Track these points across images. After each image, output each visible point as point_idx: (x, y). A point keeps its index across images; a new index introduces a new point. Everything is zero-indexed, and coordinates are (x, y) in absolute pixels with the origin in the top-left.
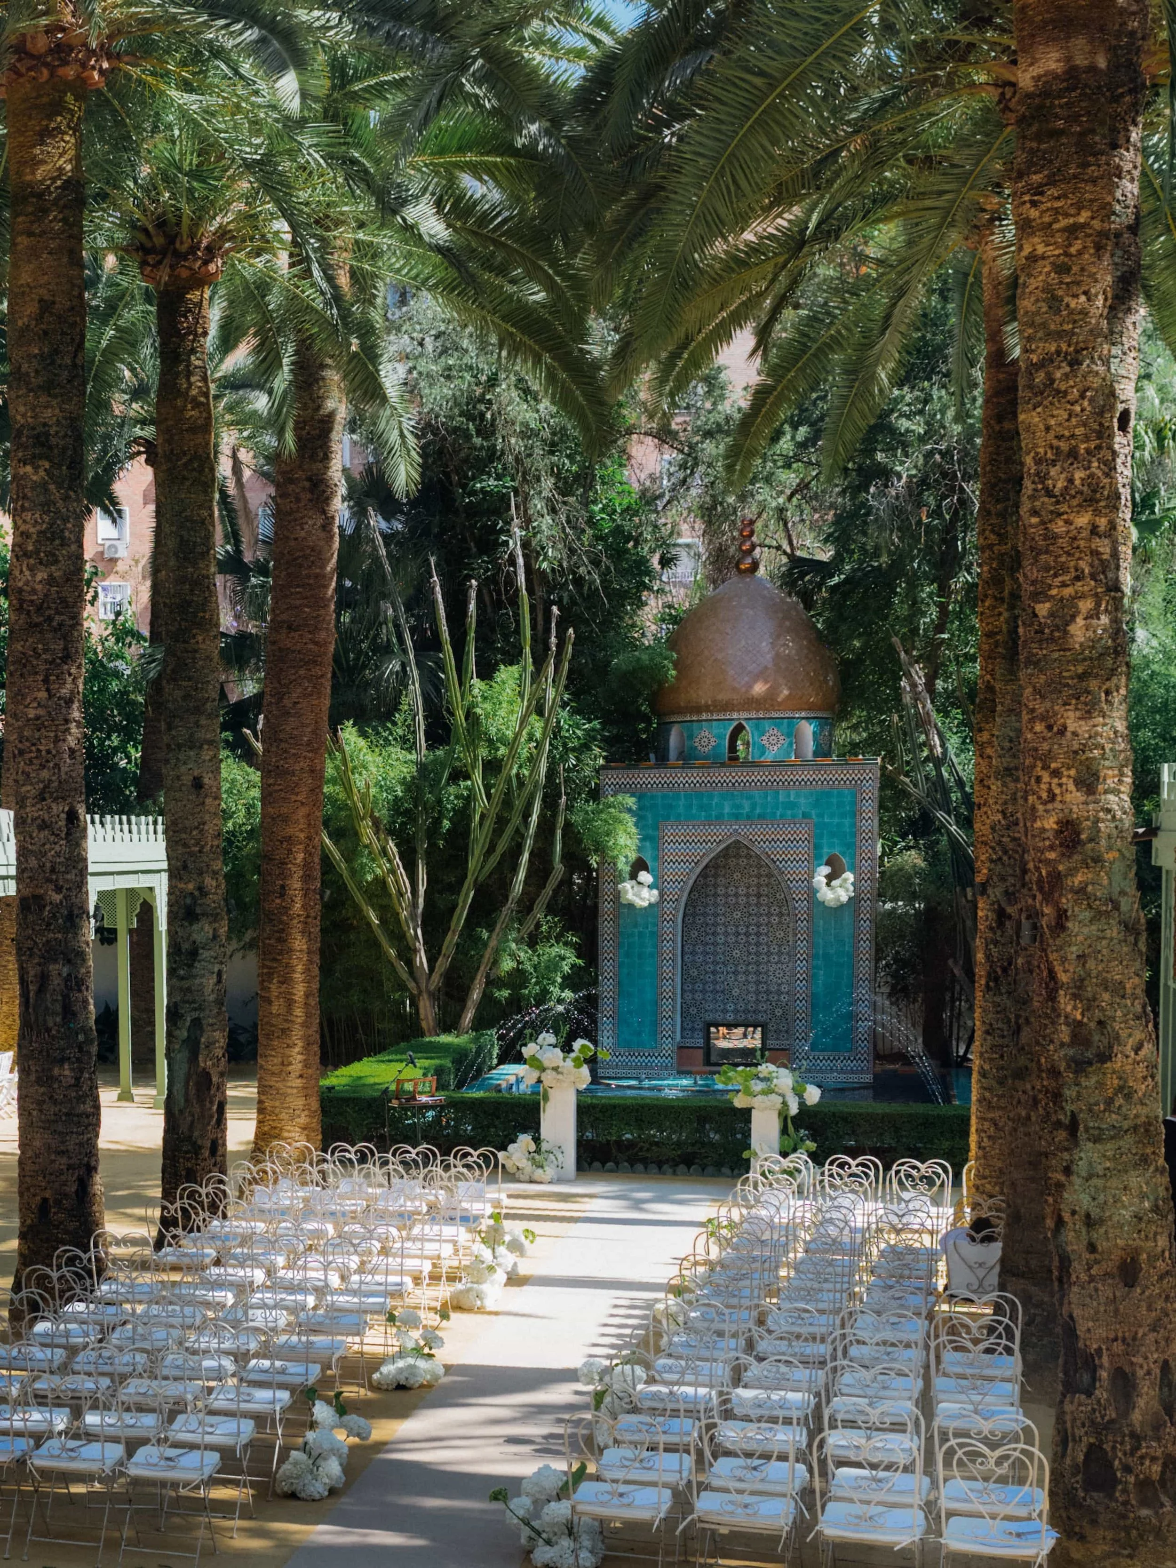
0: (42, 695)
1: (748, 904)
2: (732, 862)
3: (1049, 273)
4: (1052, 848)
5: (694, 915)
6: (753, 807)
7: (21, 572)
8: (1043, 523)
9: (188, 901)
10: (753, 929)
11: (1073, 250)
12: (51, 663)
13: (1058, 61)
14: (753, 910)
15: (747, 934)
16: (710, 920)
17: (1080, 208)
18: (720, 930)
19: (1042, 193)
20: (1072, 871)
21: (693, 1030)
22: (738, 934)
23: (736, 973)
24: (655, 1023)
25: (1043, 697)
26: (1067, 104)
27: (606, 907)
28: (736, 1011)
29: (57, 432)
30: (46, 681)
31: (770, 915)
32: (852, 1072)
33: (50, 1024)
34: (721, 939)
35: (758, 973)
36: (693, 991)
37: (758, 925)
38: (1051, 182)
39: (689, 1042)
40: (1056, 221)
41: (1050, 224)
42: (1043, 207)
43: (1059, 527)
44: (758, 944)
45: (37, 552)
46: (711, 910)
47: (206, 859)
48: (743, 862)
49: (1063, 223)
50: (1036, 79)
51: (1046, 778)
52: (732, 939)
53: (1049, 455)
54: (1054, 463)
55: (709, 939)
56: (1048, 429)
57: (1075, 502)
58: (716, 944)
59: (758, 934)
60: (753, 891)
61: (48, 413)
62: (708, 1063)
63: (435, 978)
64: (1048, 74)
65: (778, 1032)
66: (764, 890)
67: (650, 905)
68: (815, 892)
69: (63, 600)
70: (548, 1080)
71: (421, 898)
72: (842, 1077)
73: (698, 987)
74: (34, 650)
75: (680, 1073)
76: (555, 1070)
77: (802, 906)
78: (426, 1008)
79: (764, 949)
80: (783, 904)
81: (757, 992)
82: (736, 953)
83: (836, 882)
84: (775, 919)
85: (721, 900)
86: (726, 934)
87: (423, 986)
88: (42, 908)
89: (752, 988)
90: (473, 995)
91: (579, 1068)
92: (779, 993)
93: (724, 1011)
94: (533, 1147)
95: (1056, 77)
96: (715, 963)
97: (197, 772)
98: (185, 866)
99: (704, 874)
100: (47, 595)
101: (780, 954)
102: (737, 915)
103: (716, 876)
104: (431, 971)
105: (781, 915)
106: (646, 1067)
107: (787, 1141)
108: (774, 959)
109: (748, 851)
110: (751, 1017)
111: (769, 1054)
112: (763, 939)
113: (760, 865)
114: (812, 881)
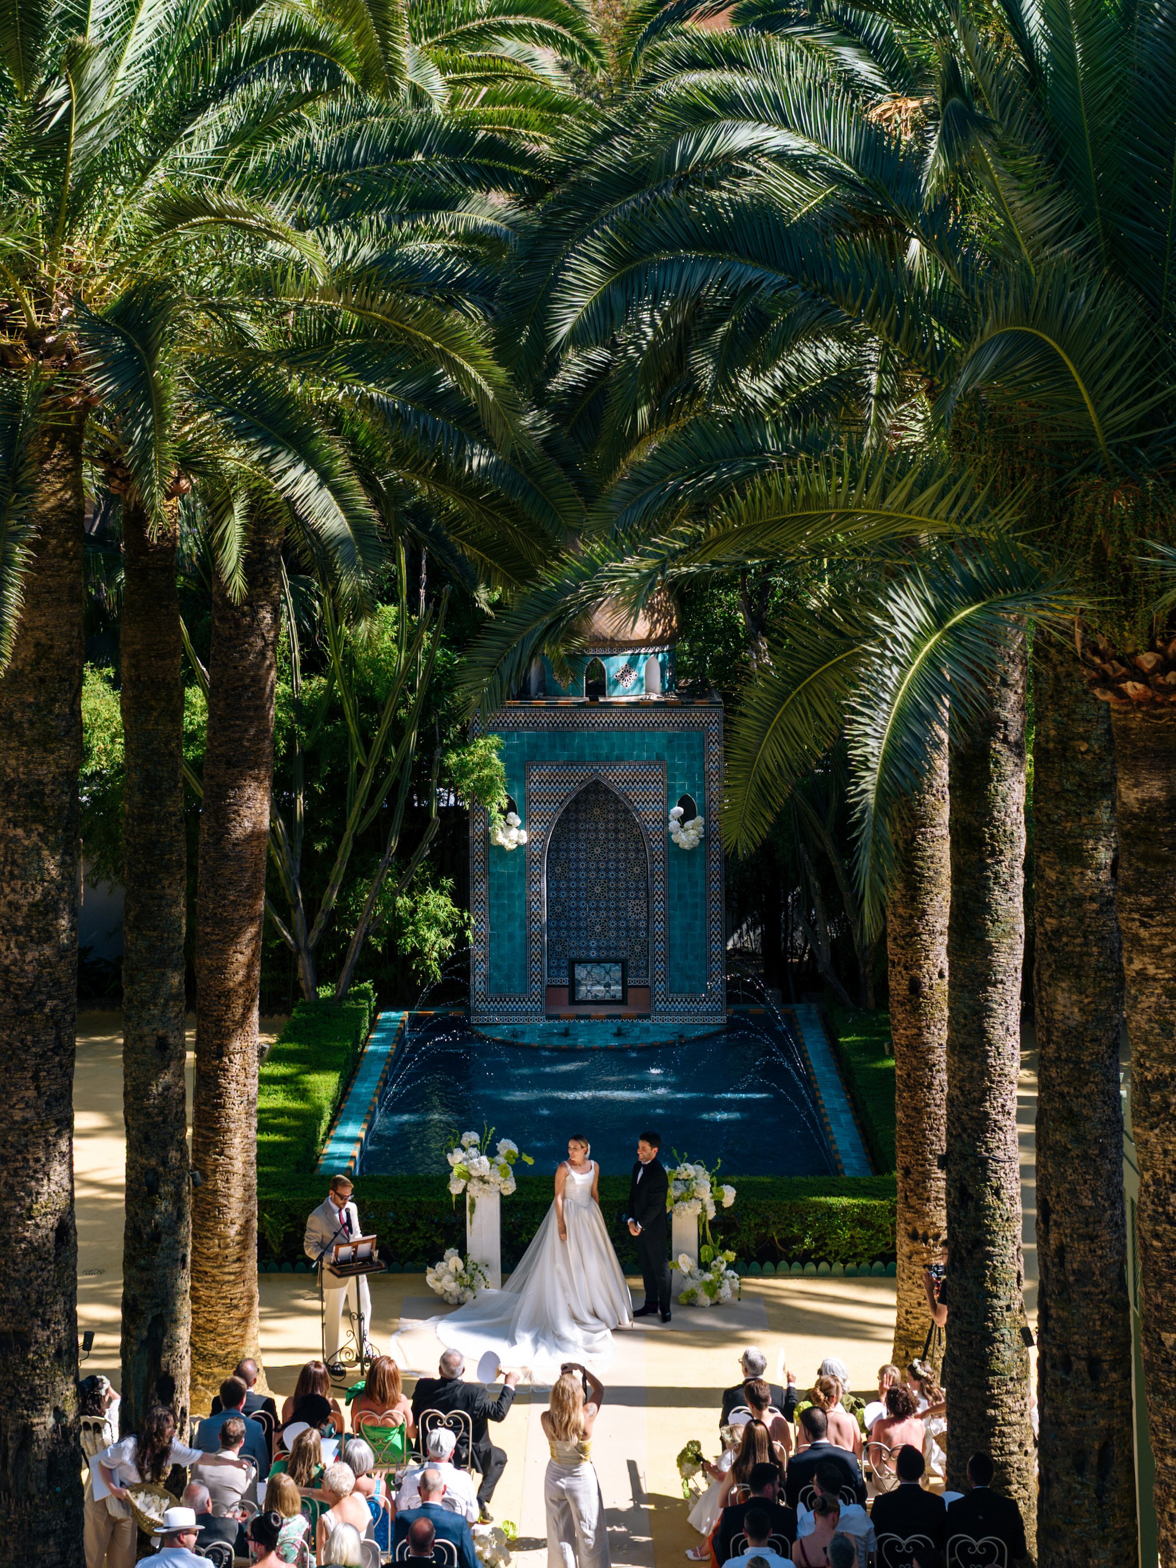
0: (31, 1093)
1: (608, 840)
2: (592, 797)
3: (1159, 996)
5: (558, 850)
6: (612, 747)
8: (1165, 1250)
9: (150, 1177)
10: (612, 865)
12: (41, 1056)
13: (1161, 789)
14: (612, 845)
15: (607, 870)
16: (573, 855)
18: (582, 865)
19: (1151, 917)
21: (559, 967)
22: (598, 870)
23: (598, 909)
24: (525, 967)
26: (1170, 832)
27: (477, 849)
28: (598, 949)
29: (53, 791)
30: (35, 1078)
31: (627, 851)
32: (707, 1013)
33: (33, 1490)
34: (582, 875)
35: (617, 909)
36: (559, 929)
37: (617, 861)
38: (1160, 907)
39: (557, 981)
40: (1166, 946)
41: (1160, 948)
42: (1154, 930)
44: (617, 880)
45: (28, 928)
46: (573, 845)
47: (170, 1130)
48: (602, 797)
50: (1142, 802)
52: (593, 875)
53: (1168, 1179)
55: (572, 875)
56: (1166, 1152)
58: (578, 880)
59: (617, 870)
60: (612, 826)
61: (43, 770)
62: (574, 1001)
63: (314, 935)
64: (1151, 800)
65: (638, 968)
66: (621, 826)
67: (520, 847)
68: (670, 834)
69: (57, 983)
70: (474, 1190)
71: (298, 850)
72: (699, 1019)
73: (563, 924)
74: (22, 1041)
75: (549, 1018)
76: (482, 1179)
77: (658, 846)
78: (304, 968)
79: (622, 885)
80: (639, 839)
81: (618, 929)
82: (598, 889)
83: (689, 824)
84: (632, 855)
85: (582, 836)
86: (588, 870)
87: (302, 943)
88: (26, 1346)
89: (613, 924)
90: (353, 956)
91: (505, 1176)
92: (638, 929)
93: (588, 948)
94: (460, 1265)
95: (1160, 805)
96: (578, 899)
97: (161, 1032)
98: (147, 1139)
99: (567, 811)
100: (38, 978)
101: (637, 889)
102: (598, 850)
103: (577, 811)
104: (310, 925)
105: (637, 851)
106: (517, 1013)
107: (707, 1251)
108: (632, 894)
109: (607, 791)
110: (612, 954)
111: (631, 992)
112: (622, 875)
113: (617, 801)
114: (666, 821)
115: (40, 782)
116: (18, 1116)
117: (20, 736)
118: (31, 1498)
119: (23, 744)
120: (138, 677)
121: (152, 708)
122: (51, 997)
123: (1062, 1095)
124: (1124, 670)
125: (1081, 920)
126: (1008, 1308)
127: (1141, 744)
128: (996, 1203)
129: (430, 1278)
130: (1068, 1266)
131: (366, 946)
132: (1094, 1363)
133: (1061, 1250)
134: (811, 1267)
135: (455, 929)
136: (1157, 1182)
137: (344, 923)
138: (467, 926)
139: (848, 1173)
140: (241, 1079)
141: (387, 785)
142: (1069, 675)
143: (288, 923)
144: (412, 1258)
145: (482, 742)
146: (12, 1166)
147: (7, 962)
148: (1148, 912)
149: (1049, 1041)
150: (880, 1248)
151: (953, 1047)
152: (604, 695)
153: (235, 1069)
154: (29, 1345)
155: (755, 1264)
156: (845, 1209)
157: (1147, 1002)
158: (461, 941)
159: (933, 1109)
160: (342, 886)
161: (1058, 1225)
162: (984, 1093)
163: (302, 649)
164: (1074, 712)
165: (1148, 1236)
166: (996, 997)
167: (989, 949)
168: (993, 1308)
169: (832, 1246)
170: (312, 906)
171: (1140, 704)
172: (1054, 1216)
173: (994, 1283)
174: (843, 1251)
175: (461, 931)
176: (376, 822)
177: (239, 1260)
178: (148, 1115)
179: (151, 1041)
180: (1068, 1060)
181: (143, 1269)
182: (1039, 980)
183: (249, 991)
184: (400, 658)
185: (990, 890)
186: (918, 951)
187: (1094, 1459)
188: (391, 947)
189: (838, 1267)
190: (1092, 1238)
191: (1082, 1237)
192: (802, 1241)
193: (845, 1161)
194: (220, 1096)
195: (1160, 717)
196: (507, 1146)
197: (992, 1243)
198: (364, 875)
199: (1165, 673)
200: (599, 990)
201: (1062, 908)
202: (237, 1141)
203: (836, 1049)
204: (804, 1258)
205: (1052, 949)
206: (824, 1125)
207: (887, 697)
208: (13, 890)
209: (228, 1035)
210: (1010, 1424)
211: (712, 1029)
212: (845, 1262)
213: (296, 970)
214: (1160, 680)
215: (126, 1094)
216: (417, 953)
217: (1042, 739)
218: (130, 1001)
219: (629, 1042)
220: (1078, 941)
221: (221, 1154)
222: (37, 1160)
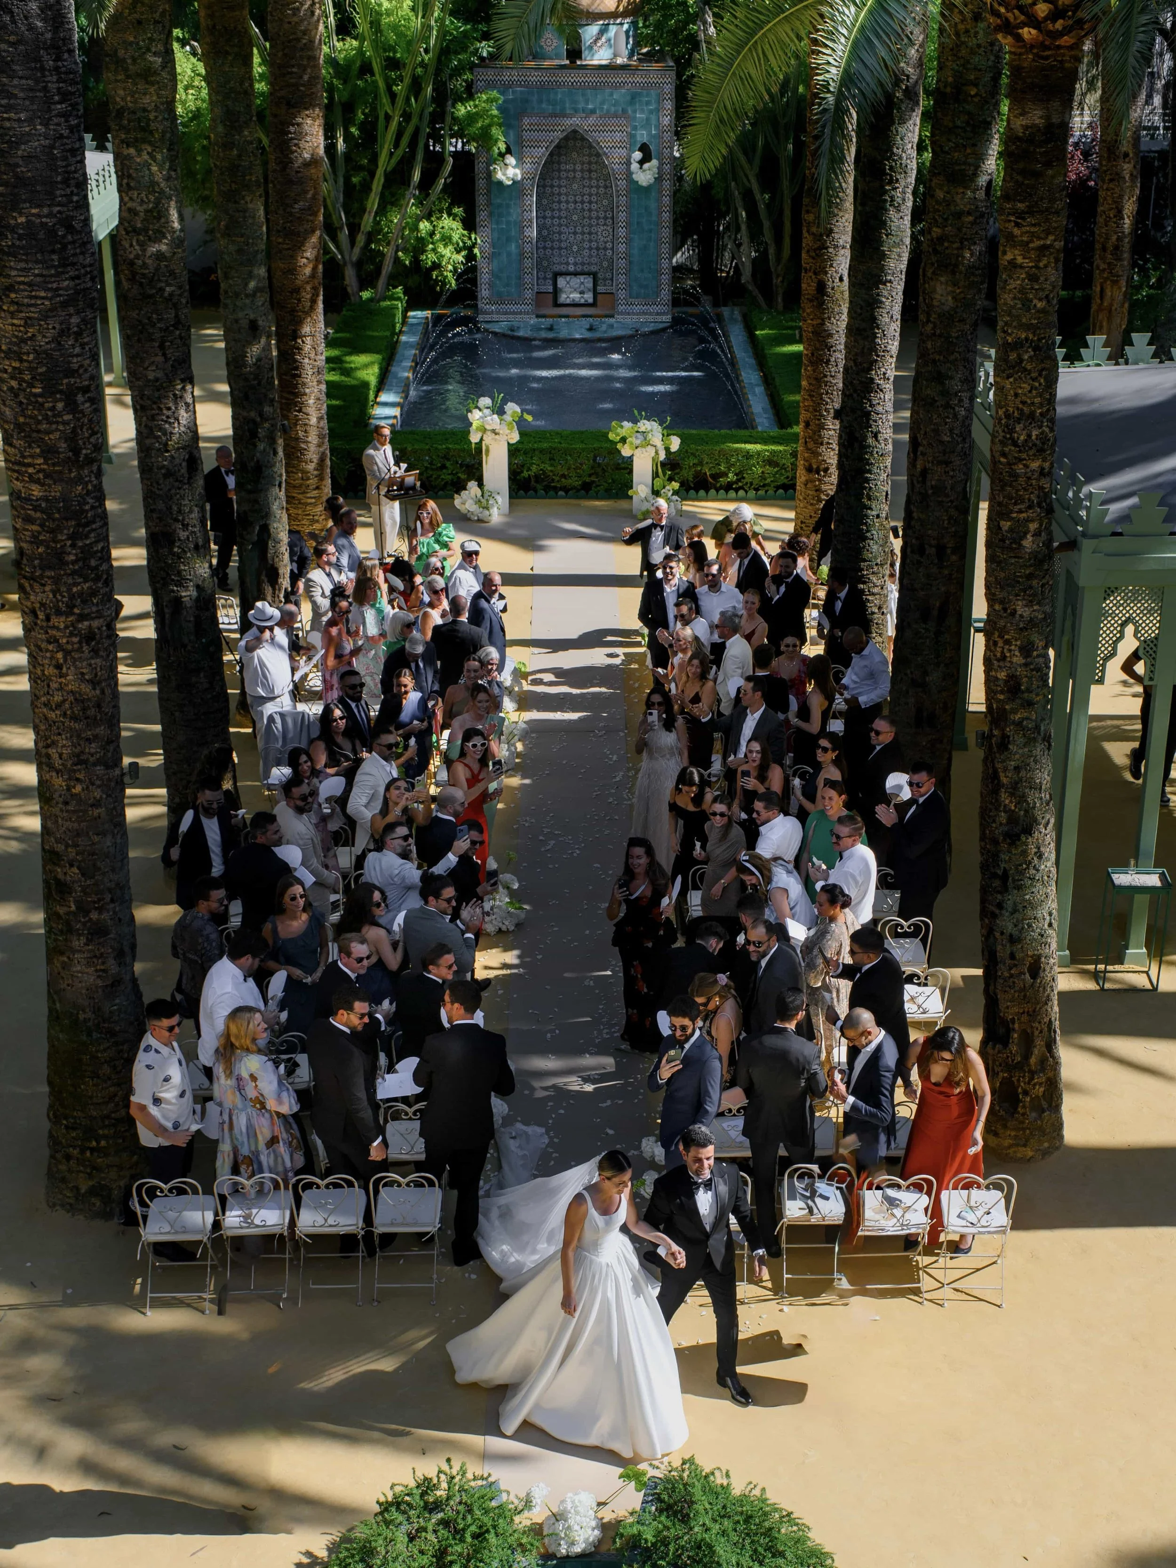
0: (160, 359)
1: (583, 178)
2: (571, 143)
3: (1023, 280)
4: (1002, 692)
5: (544, 186)
6: (587, 101)
7: (131, 245)
8: (1009, 464)
9: (251, 426)
10: (586, 198)
11: (1041, 265)
12: (165, 330)
13: (1041, 117)
14: (586, 182)
15: (582, 202)
16: (556, 190)
17: (1048, 233)
18: (563, 198)
19: (1024, 219)
20: (1014, 711)
21: (545, 278)
22: (575, 202)
23: (575, 233)
24: (519, 278)
25: (1002, 588)
27: (481, 184)
28: (575, 264)
29: (156, 117)
31: (598, 187)
32: (658, 314)
33: (186, 641)
34: (563, 206)
35: (590, 233)
36: (545, 248)
37: (590, 195)
38: (1030, 212)
39: (543, 289)
40: (1032, 241)
41: (1028, 243)
42: (1024, 229)
43: (1020, 469)
44: (590, 210)
46: (556, 182)
47: (263, 391)
48: (579, 144)
49: (1038, 243)
50: (1026, 128)
51: (1000, 644)
52: (571, 206)
54: (1018, 421)
55: (555, 206)
56: (1016, 395)
57: (1031, 453)
58: (560, 210)
59: (590, 202)
60: (586, 167)
61: (146, 100)
62: (556, 305)
63: (357, 251)
64: (1034, 126)
65: (605, 279)
66: (594, 167)
67: (515, 182)
68: (631, 173)
69: (172, 273)
70: (488, 439)
71: (341, 180)
72: (651, 318)
73: (549, 244)
74: (149, 318)
75: (538, 316)
76: (494, 432)
77: (622, 184)
78: (350, 276)
79: (594, 214)
80: (607, 178)
81: (590, 249)
82: (575, 218)
83: (646, 166)
84: (602, 190)
85: (564, 174)
86: (567, 202)
87: (347, 257)
88: (172, 543)
89: (586, 245)
90: (387, 268)
91: (511, 429)
92: (605, 249)
93: (567, 264)
94: (479, 493)
95: (1039, 130)
96: (560, 225)
97: (252, 316)
98: (246, 397)
99: (551, 154)
100: (157, 269)
101: (606, 218)
102: (575, 186)
103: (559, 155)
104: (353, 243)
105: (606, 187)
106: (514, 313)
107: (658, 482)
108: (601, 221)
109: (583, 139)
110: (586, 269)
111: (599, 297)
112: (594, 206)
113: (590, 146)
114: (628, 163)
115: (145, 110)
116: (151, 376)
117: (126, 70)
118: (184, 646)
119: (128, 77)
120: (214, 26)
121: (227, 53)
122: (169, 285)
123: (934, 361)
124: (1023, 17)
125: (959, 230)
126: (878, 516)
127: (1029, 80)
128: (875, 443)
129: (457, 502)
130: (928, 484)
131: (397, 260)
132: (941, 550)
133: (924, 472)
134: (732, 494)
135: (465, 248)
136: (1008, 416)
137: (378, 242)
138: (474, 245)
139: (760, 429)
140: (312, 355)
141: (410, 130)
142: (967, 31)
143: (334, 239)
144: (443, 488)
145: (484, 97)
146: (149, 413)
147: (132, 256)
148: (1021, 215)
149: (928, 321)
150: (782, 480)
151: (851, 330)
152: (580, 58)
153: (307, 348)
154: (173, 542)
155: (692, 492)
156: (758, 453)
157: (1014, 284)
158: (470, 257)
159: (829, 379)
160: (376, 213)
161: (923, 454)
162: (871, 364)
163: (335, 14)
164: (968, 62)
165: (997, 455)
166: (885, 293)
167: (883, 256)
168: (867, 516)
169: (748, 479)
170: (354, 229)
171: (1032, 47)
172: (921, 448)
173: (869, 499)
174: (755, 482)
175: (470, 249)
176: (401, 162)
177: (317, 488)
178: (246, 380)
179: (245, 323)
180: (940, 336)
181: (250, 492)
182: (924, 275)
183: (315, 288)
184: (417, 22)
185: (886, 210)
186: (825, 261)
187: (935, 613)
188: (416, 261)
189: (752, 493)
190: (947, 463)
191: (940, 463)
192: (726, 475)
193: (758, 420)
194: (297, 368)
195: (1046, 58)
196: (512, 408)
197: (870, 472)
198: (393, 204)
199: (1054, 21)
200: (575, 296)
201: (946, 220)
202: (311, 402)
203: (752, 339)
204: (728, 487)
205: (936, 252)
206: (744, 394)
207: (845, 32)
208: (131, 199)
209: (299, 323)
210: (873, 594)
211: (661, 326)
212: (757, 490)
213: (343, 278)
214: (1050, 27)
215: (228, 364)
216: (436, 266)
217: (941, 85)
218: (226, 292)
219: (598, 335)
220: (956, 245)
221: (300, 411)
222: (169, 409)
